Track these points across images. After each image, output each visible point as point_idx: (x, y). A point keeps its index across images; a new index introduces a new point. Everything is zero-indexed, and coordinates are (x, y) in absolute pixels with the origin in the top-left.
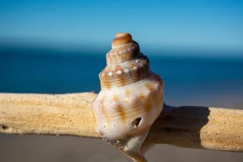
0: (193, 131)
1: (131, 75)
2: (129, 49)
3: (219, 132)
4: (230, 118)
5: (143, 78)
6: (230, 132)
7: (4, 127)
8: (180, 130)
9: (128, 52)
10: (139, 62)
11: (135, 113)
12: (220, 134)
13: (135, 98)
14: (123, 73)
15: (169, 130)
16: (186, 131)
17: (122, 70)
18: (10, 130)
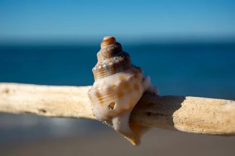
0: (167, 115)
1: (108, 69)
2: (108, 49)
3: (187, 117)
4: (198, 105)
5: (119, 71)
6: (196, 117)
7: (44, 111)
8: (158, 114)
9: (108, 52)
10: (116, 59)
11: (109, 98)
12: (188, 118)
13: (108, 87)
14: (102, 68)
15: (149, 114)
16: (162, 115)
17: (102, 65)
18: (48, 114)
